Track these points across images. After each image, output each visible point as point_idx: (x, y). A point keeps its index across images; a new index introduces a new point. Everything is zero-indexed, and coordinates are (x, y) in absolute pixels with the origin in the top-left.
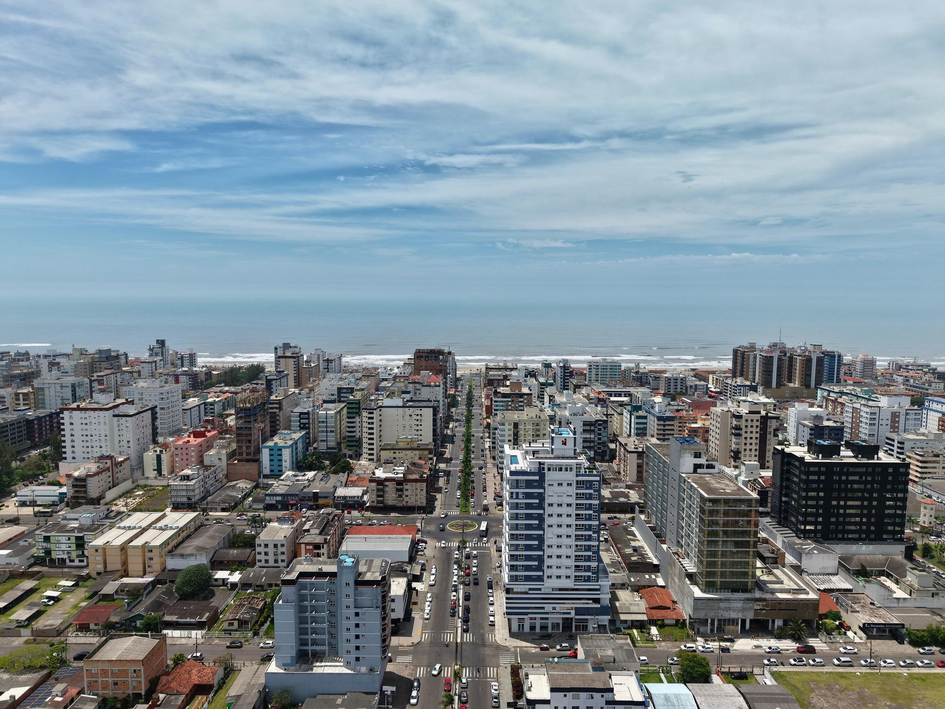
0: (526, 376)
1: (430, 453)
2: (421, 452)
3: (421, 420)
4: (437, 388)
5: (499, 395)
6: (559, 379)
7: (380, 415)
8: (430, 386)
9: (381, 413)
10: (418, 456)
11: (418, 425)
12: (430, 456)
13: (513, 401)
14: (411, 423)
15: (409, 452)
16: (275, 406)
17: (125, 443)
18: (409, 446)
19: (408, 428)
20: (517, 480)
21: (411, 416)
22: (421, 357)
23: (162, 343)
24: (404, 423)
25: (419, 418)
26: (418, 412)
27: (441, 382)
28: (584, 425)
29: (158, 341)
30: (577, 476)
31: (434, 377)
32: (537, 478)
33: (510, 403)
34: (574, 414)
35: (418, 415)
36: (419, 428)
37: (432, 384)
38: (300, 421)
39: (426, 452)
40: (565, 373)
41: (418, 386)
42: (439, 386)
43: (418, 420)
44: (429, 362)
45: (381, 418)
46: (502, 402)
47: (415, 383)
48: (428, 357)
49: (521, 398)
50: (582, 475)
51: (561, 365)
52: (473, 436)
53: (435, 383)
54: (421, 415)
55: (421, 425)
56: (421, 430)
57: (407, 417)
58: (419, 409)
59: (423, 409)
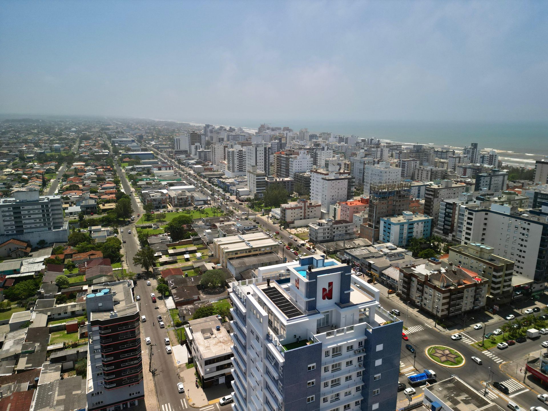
3: (527, 235)
7: (486, 219)
9: (486, 216)
11: (522, 240)
14: (515, 235)
15: (473, 261)
16: (431, 193)
17: (324, 196)
18: (476, 256)
19: (511, 240)
21: (517, 227)
23: (475, 146)
24: (508, 233)
25: (525, 232)
26: (526, 226)
29: (472, 144)
35: (524, 229)
36: (524, 243)
38: (445, 210)
43: (523, 234)
45: (486, 222)
54: (528, 229)
55: (526, 241)
56: (525, 246)
57: (513, 228)
58: (527, 222)
59: (531, 223)
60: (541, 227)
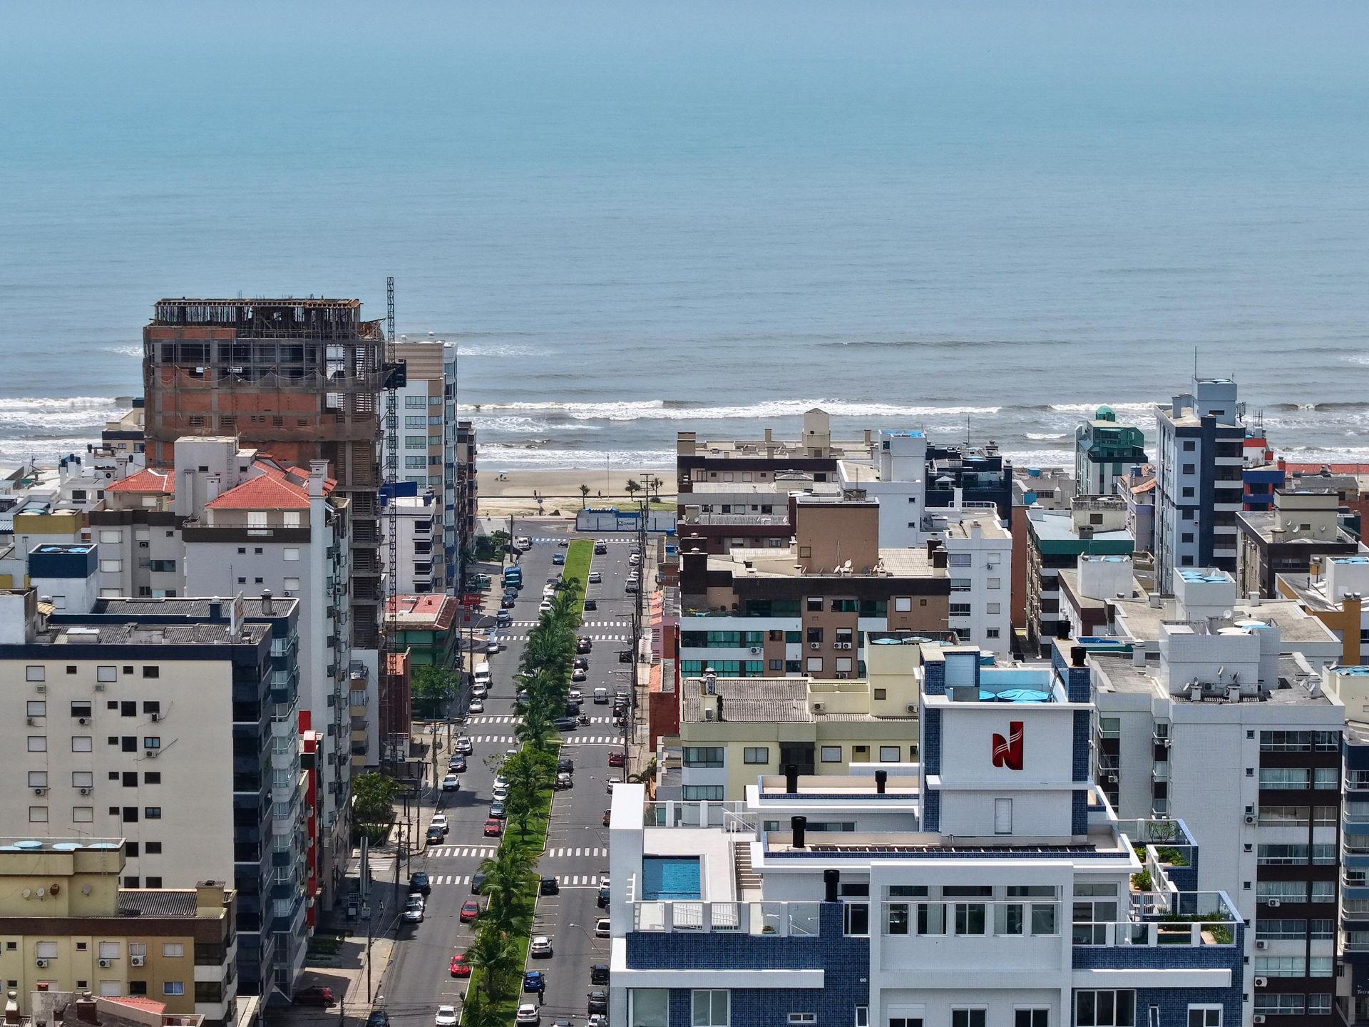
0: (937, 495)
1: (207, 953)
2: (142, 947)
3: (153, 743)
4: (291, 553)
5: (724, 596)
6: (1172, 516)
8: (238, 535)
10: (121, 971)
11: (130, 780)
12: (210, 973)
13: (814, 635)
14: (82, 762)
15: (60, 948)
18: (59, 908)
19: (62, 797)
20: (680, 996)
21: (82, 712)
22: (195, 352)
24: (36, 762)
25: (139, 726)
26: (135, 687)
27: (318, 509)
28: (1269, 759)
30: (1082, 960)
31: (266, 475)
32: (812, 977)
33: (793, 651)
34: (1208, 692)
35: (129, 709)
36: (141, 796)
37: (257, 520)
39: (178, 949)
40: (1210, 473)
41: (161, 543)
42: (301, 536)
43: (129, 744)
44: (253, 388)
46: (741, 639)
47: (138, 517)
48: (241, 353)
49: (870, 610)
50: (1119, 958)
51: (1191, 419)
52: (550, 888)
53: (275, 513)
54: (152, 707)
55: (153, 778)
56: (154, 813)
57: (60, 724)
58: (138, 665)
59: (163, 665)
60: (225, 668)
